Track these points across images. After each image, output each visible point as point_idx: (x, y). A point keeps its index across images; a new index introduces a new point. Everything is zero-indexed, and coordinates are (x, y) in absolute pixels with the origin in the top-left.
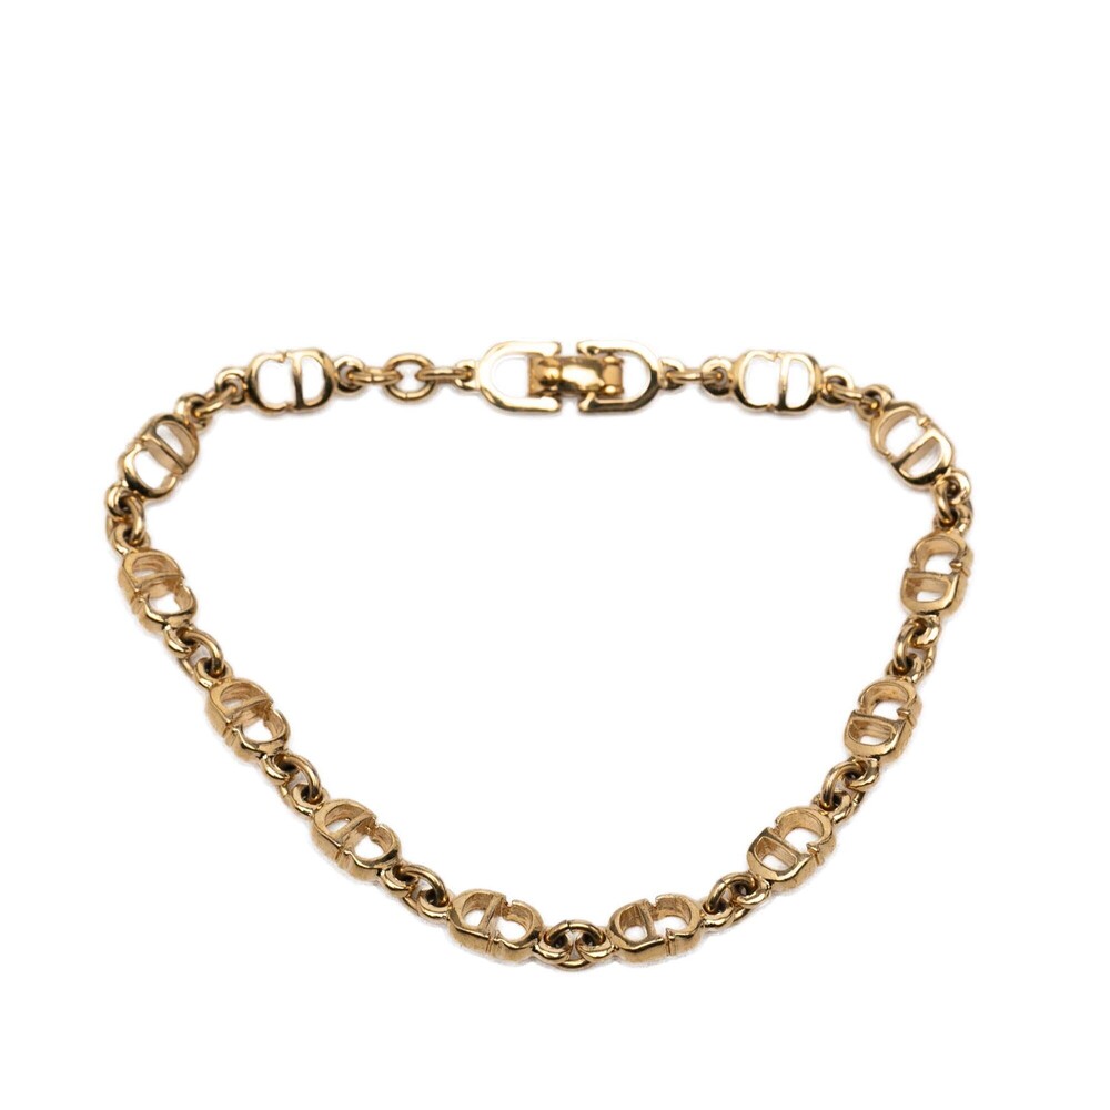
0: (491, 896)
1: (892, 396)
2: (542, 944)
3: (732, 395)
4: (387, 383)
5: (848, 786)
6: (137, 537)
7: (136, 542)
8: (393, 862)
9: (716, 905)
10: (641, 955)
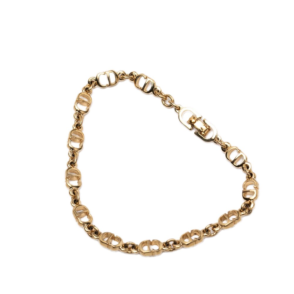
0: (87, 210)
1: (255, 178)
2: (87, 226)
3: (225, 153)
4: (163, 99)
5: (173, 245)
6: (89, 90)
7: (88, 91)
8: (76, 188)
9: (126, 246)
10: (102, 243)
